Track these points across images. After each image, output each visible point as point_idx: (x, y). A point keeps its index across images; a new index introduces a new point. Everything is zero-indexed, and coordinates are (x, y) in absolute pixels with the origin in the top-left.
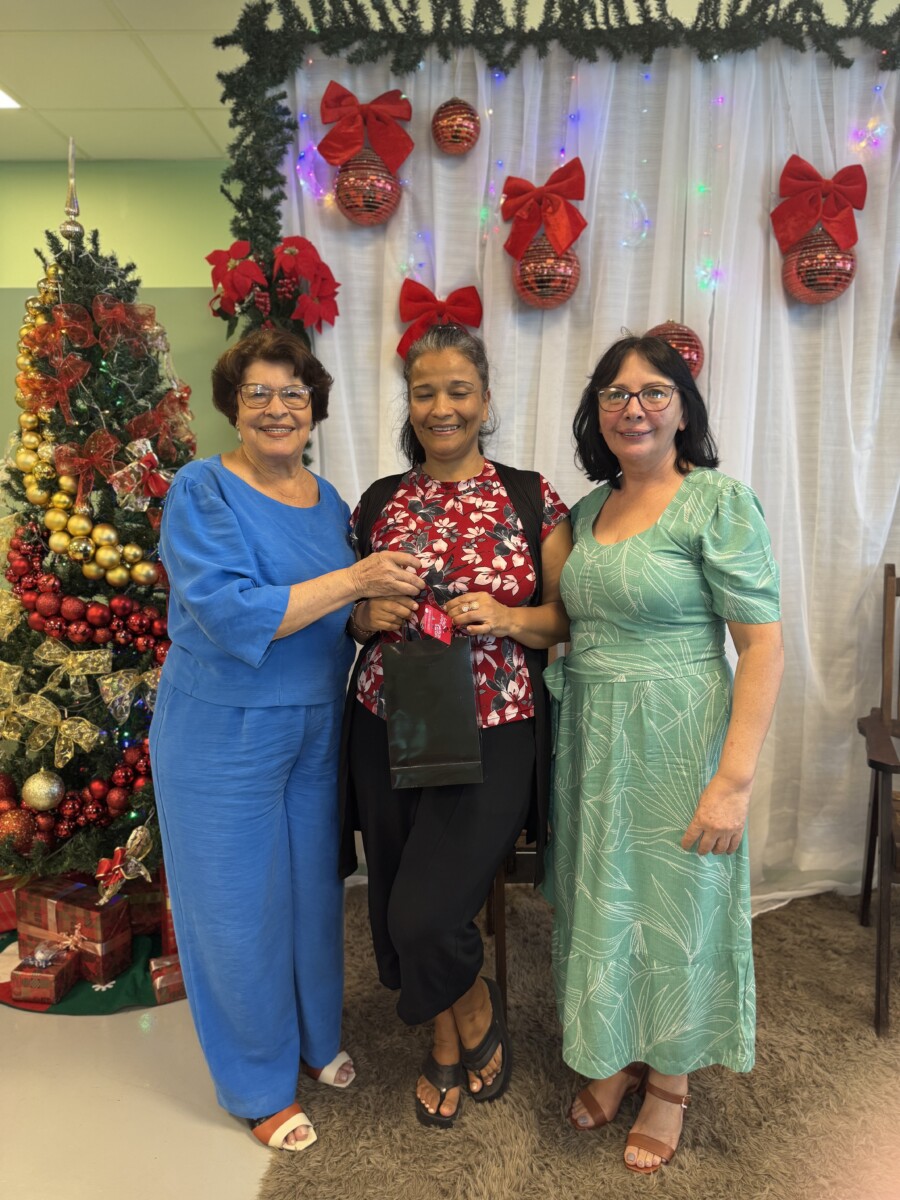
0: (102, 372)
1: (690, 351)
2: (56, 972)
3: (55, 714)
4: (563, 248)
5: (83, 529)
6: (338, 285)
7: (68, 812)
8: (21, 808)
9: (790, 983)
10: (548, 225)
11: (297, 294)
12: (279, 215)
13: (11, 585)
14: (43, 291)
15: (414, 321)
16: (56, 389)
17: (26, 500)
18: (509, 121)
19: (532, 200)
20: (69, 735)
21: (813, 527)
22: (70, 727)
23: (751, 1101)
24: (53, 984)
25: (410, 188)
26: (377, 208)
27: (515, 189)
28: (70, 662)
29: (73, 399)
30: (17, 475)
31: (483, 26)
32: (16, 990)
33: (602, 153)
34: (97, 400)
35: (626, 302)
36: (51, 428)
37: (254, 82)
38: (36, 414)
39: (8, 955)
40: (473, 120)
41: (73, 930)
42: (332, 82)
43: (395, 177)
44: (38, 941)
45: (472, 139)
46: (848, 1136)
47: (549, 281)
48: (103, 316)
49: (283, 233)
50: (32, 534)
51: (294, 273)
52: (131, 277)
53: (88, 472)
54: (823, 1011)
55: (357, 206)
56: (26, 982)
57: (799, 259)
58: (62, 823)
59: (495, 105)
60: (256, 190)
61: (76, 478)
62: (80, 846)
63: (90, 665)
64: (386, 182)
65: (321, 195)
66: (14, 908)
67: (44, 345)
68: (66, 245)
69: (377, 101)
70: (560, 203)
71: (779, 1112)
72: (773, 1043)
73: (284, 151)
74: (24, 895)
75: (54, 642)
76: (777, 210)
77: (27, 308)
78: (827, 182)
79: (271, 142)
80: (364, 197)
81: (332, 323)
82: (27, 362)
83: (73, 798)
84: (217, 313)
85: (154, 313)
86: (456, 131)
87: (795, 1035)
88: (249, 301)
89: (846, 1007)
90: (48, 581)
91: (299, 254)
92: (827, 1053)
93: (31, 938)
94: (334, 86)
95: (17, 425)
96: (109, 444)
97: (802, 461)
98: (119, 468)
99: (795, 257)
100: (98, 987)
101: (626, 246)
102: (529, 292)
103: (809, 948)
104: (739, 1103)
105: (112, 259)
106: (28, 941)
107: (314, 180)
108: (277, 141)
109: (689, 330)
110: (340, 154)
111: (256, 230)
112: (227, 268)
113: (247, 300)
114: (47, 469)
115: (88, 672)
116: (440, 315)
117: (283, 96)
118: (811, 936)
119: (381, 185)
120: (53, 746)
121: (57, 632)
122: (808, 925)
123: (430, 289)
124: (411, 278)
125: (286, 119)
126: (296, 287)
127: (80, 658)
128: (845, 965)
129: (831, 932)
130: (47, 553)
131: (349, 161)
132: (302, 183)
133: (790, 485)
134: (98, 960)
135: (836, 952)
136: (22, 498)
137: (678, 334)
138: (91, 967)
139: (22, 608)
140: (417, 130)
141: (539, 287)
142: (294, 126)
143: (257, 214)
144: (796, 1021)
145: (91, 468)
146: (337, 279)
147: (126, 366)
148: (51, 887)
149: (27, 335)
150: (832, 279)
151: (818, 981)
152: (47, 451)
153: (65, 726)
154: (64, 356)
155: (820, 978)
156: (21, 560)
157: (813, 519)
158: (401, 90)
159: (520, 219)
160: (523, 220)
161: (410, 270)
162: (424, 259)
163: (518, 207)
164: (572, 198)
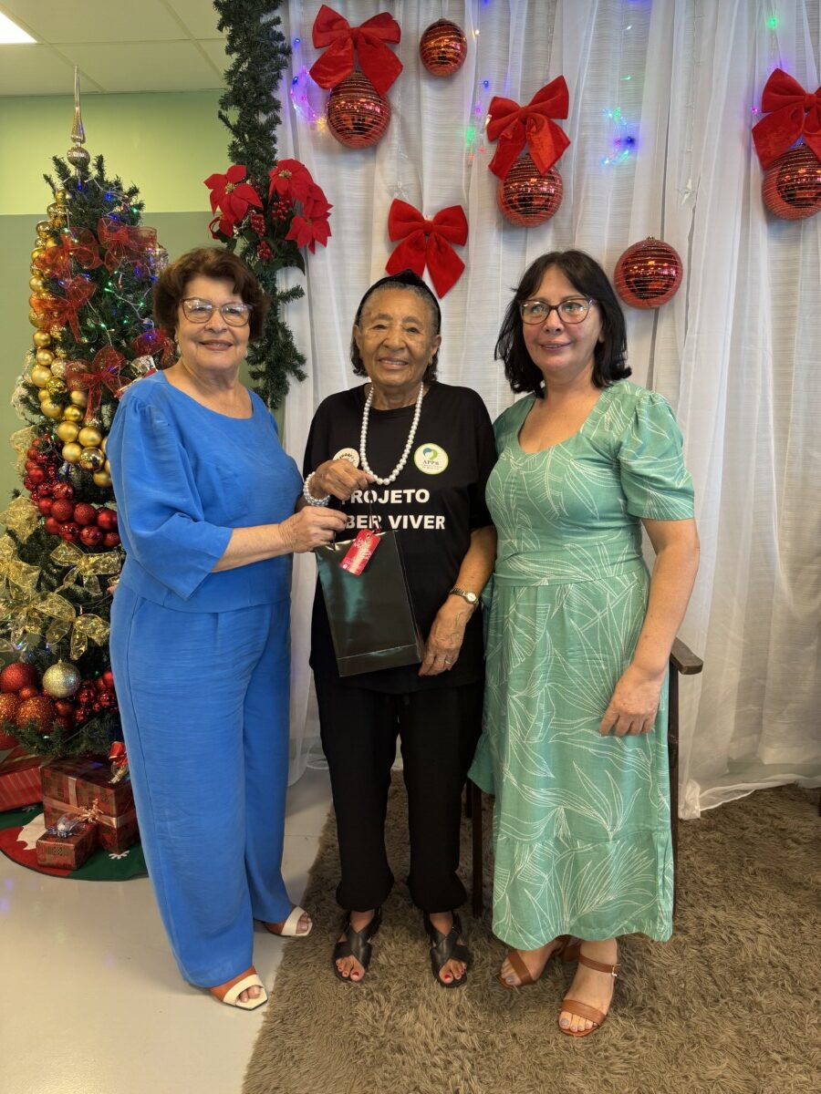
0: (109, 293)
1: (669, 267)
2: (76, 842)
3: (70, 611)
4: (547, 166)
5: (93, 440)
6: (330, 206)
7: (85, 700)
8: (43, 696)
9: (751, 869)
10: (532, 144)
11: (291, 216)
12: (274, 139)
13: (29, 492)
14: (53, 215)
15: (402, 241)
16: (66, 309)
17: (42, 414)
18: (495, 42)
19: (517, 120)
20: (82, 630)
21: (786, 439)
22: (84, 623)
23: (710, 979)
24: (74, 853)
25: (399, 110)
26: (367, 130)
27: (500, 110)
28: (83, 563)
29: (82, 319)
30: (34, 389)
32: (41, 856)
33: (586, 71)
34: (105, 320)
35: (608, 220)
36: (62, 347)
37: (249, 8)
38: (49, 333)
39: (35, 825)
40: (460, 41)
41: (92, 804)
42: (323, 6)
43: (384, 100)
44: (62, 813)
45: (458, 59)
46: (802, 1015)
47: (531, 199)
48: (108, 238)
49: (278, 157)
50: (47, 445)
51: (288, 194)
52: (135, 200)
53: (97, 387)
54: (781, 896)
55: (348, 129)
56: (49, 850)
57: (780, 174)
58: (79, 709)
59: (482, 25)
60: (252, 116)
61: (86, 392)
62: (95, 730)
63: (102, 567)
64: (376, 105)
65: (314, 119)
66: (40, 783)
67: (54, 266)
68: (73, 171)
69: (365, 25)
70: (543, 122)
71: (735, 990)
72: (733, 925)
73: (279, 77)
74: (48, 773)
75: (68, 545)
76: (758, 125)
77: (38, 232)
78: (811, 96)
79: (266, 67)
80: (353, 120)
81: (324, 243)
82: (40, 283)
83: (89, 687)
84: (216, 235)
85: (155, 236)
86: (444, 52)
87: (754, 918)
88: (246, 224)
89: (804, 894)
90: (62, 488)
91: (293, 177)
92: (784, 937)
93: (54, 810)
94: (325, 10)
95: (32, 342)
96: (115, 361)
97: (776, 374)
98: (124, 383)
99: (775, 172)
100: (114, 856)
101: (610, 165)
102: (512, 210)
103: (770, 836)
104: (699, 980)
105: (117, 183)
106: (53, 814)
107: (306, 103)
108: (271, 66)
109: (672, 248)
110: (332, 78)
111: (252, 154)
112: (226, 191)
113: (244, 222)
114: (59, 384)
115: (99, 572)
116: (427, 234)
117: (277, 21)
118: (772, 825)
119: (371, 108)
120: (69, 640)
121: (71, 536)
122: (769, 815)
123: (419, 210)
124: (399, 199)
125: (280, 44)
126: (290, 209)
127: (92, 560)
128: (803, 854)
129: (791, 822)
130: (62, 464)
131: (340, 84)
132: (295, 107)
133: (764, 398)
134: (114, 832)
135: (795, 841)
136: (38, 411)
137: (658, 250)
138: (108, 837)
139: (39, 514)
140: (407, 52)
141: (521, 206)
142: (287, 52)
143: (254, 139)
144: (755, 905)
145: (99, 383)
146: (329, 202)
147: (130, 287)
148: (72, 766)
149: (38, 257)
150: (811, 194)
151: (778, 868)
152: (59, 367)
153: (79, 622)
154: (72, 277)
155: (779, 865)
156: (37, 469)
157: (785, 431)
158: (390, 13)
159: (505, 139)
160: (507, 140)
161: (398, 190)
162: (411, 180)
163: (503, 127)
164: (555, 117)
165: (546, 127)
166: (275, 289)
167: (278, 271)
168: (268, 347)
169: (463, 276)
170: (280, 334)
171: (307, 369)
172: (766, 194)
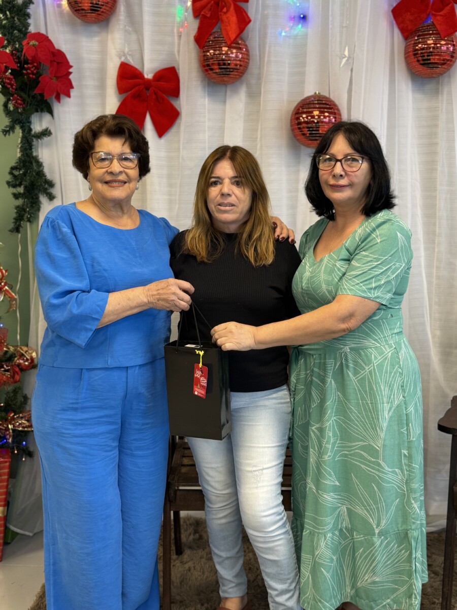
1: (329, 117)
4: (232, 39)
6: (71, 67)
10: (222, 21)
11: (39, 75)
12: (28, 16)
15: (130, 92)
19: (212, 2)
21: (434, 248)
26: (98, 11)
35: (287, 78)
47: (226, 64)
49: (32, 29)
51: (35, 59)
55: (83, 10)
57: (415, 43)
70: (230, 7)
76: (396, 7)
81: (69, 96)
91: (38, 46)
99: (412, 42)
101: (285, 36)
102: (210, 72)
111: (12, 27)
116: (147, 89)
123: (140, 69)
124: (126, 61)
126: (39, 70)
143: (13, 15)
146: (71, 63)
150: (438, 59)
157: (433, 242)
159: (204, 17)
160: (207, 17)
161: (124, 55)
162: (135, 47)
163: (203, 7)
165: (232, 8)
166: (30, 130)
167: (33, 116)
168: (25, 174)
169: (178, 121)
170: (34, 164)
171: (56, 191)
172: (406, 58)
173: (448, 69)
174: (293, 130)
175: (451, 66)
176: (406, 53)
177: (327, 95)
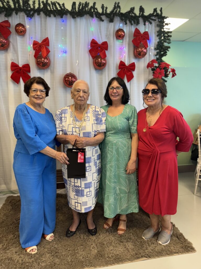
1: (74, 79)
4: (45, 56)
10: (42, 51)
15: (14, 71)
18: (33, 28)
19: (39, 46)
25: (12, 42)
26: (3, 46)
27: (35, 44)
31: (25, 7)
35: (61, 68)
40: (24, 28)
43: (7, 39)
45: (24, 32)
57: (95, 60)
59: (30, 25)
69: (2, 22)
76: (90, 50)
78: (100, 45)
101: (60, 56)
102: (39, 66)
109: (74, 75)
116: (20, 70)
119: (4, 41)
123: (18, 64)
124: (13, 62)
137: (71, 75)
140: (12, 29)
150: (102, 65)
158: (8, 20)
159: (37, 50)
161: (13, 60)
162: (16, 58)
163: (36, 47)
164: (47, 46)
165: (44, 48)
172: (93, 64)
173: (104, 67)
174: (64, 82)
175: (105, 67)
176: (93, 62)
177: (73, 73)
